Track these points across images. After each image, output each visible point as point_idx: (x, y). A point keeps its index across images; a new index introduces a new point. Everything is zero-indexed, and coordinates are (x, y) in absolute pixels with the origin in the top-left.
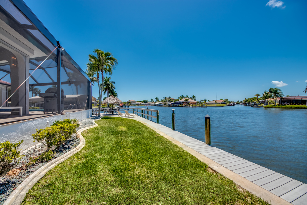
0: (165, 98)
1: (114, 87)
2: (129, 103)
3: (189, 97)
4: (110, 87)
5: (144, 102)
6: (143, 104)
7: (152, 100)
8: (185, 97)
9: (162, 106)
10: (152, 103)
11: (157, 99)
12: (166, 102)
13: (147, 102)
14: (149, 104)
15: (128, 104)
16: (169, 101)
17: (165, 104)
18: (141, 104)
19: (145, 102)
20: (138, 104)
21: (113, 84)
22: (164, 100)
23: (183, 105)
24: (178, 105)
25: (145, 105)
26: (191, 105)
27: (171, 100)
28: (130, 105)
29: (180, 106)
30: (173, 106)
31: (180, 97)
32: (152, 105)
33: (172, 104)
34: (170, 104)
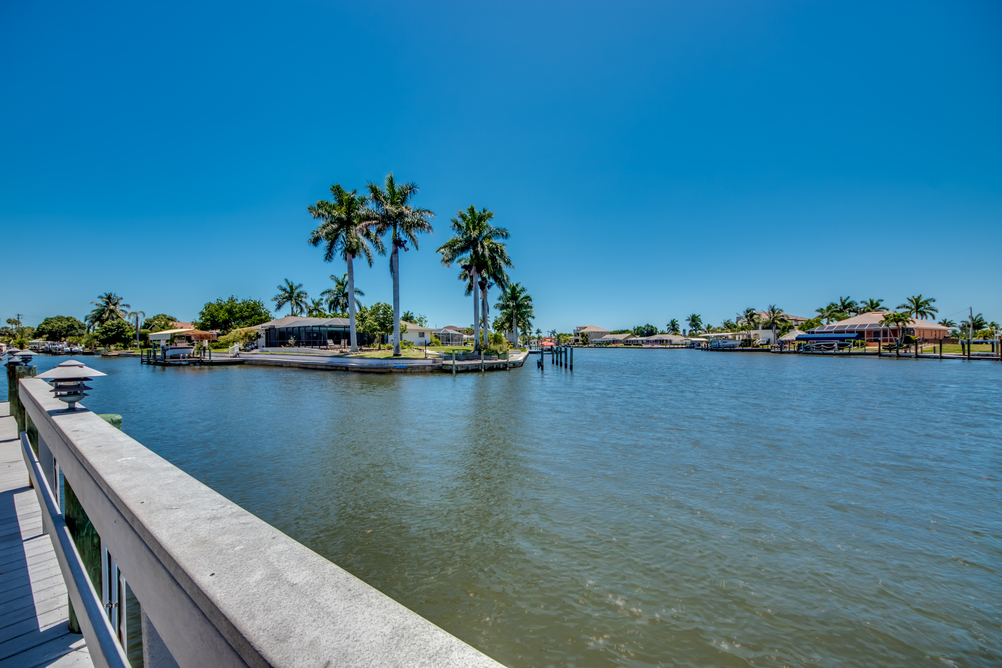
0: (750, 315)
1: (502, 255)
2: (580, 338)
3: (882, 305)
4: (487, 253)
5: (640, 332)
6: (636, 343)
7: (674, 327)
8: (863, 305)
9: (731, 349)
10: (676, 339)
11: (694, 321)
12: (753, 332)
13: (651, 332)
14: (661, 342)
15: (577, 341)
16: (768, 326)
17: (748, 342)
18: (627, 343)
19: (642, 335)
20: (614, 342)
21: (498, 241)
22: (744, 322)
23: (873, 348)
24: (841, 346)
25: (644, 346)
26: (927, 348)
27: (782, 320)
28: (585, 344)
29: (854, 350)
30: (807, 349)
31: (829, 308)
32: (675, 346)
33: (797, 339)
34: (783, 342)
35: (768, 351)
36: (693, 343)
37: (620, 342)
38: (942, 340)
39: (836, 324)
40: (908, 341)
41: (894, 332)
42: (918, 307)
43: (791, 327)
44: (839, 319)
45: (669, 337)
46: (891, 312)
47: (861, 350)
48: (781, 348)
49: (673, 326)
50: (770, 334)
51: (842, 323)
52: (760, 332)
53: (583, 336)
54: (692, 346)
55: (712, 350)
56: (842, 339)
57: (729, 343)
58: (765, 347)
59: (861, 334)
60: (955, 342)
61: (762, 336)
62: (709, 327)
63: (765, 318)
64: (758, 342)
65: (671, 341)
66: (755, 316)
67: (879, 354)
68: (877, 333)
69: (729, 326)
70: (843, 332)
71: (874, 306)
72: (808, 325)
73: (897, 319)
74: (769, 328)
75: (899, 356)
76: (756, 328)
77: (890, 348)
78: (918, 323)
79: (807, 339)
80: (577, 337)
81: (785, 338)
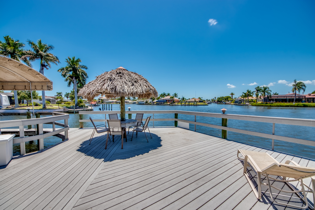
2: (101, 101)
3: (170, 94)
6: (119, 102)
8: (167, 94)
9: (143, 104)
10: (130, 101)
11: (134, 97)
12: (148, 100)
14: (126, 102)
15: (100, 102)
17: (147, 102)
18: (116, 102)
20: (113, 102)
23: (169, 103)
24: (164, 103)
26: (176, 103)
28: (102, 103)
29: (166, 104)
30: (158, 104)
31: (161, 95)
32: (130, 103)
33: (156, 102)
34: (154, 102)
35: (151, 104)
36: (134, 102)
37: (114, 102)
38: (179, 102)
39: (163, 98)
40: (174, 102)
41: (172, 100)
42: (175, 95)
43: (155, 99)
44: (163, 97)
46: (171, 96)
47: (167, 104)
48: (153, 104)
49: (129, 98)
51: (164, 98)
53: (102, 100)
54: (134, 103)
55: (139, 104)
56: (164, 102)
57: (143, 102)
59: (167, 100)
60: (180, 102)
64: (149, 102)
67: (169, 105)
68: (169, 100)
70: (164, 100)
71: (169, 95)
72: (158, 98)
73: (172, 98)
75: (172, 105)
77: (171, 103)
78: (175, 99)
79: (158, 102)
80: (99, 101)
81: (154, 101)
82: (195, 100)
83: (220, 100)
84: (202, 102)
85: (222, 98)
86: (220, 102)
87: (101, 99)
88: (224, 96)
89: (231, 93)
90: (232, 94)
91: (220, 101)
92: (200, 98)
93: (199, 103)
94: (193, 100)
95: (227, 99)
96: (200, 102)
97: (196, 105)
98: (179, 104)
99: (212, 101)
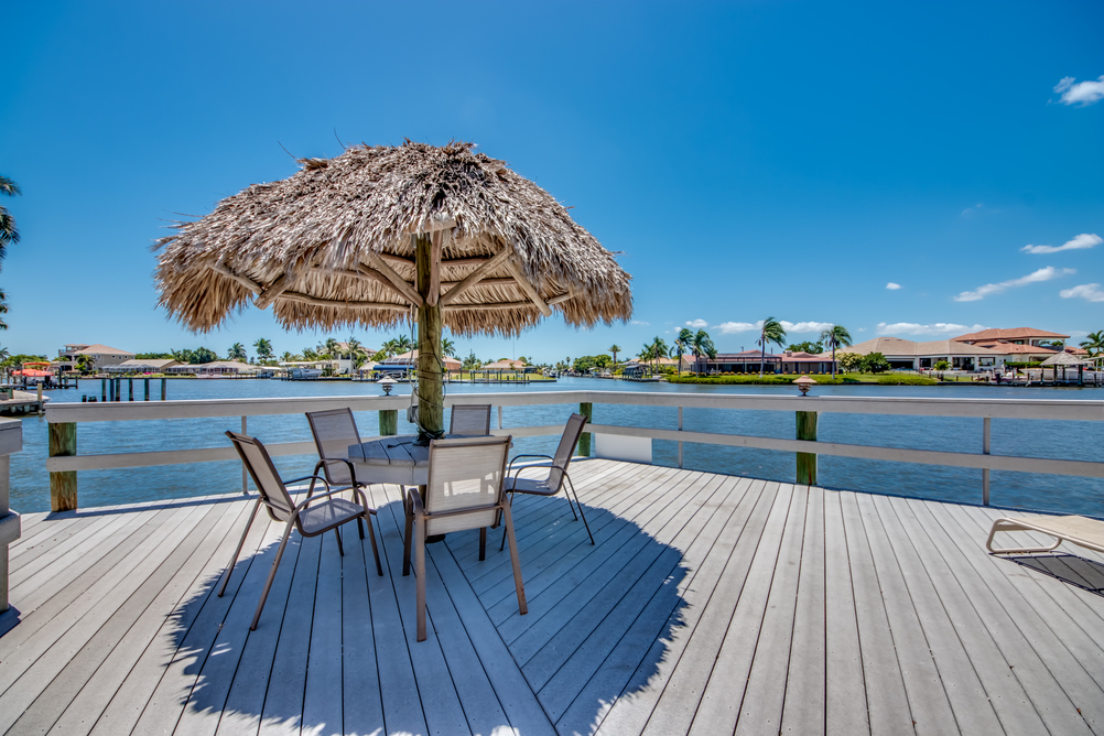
0: (331, 345)
2: (74, 363)
5: (188, 357)
6: (186, 372)
7: (238, 353)
9: (311, 379)
10: (243, 367)
11: (263, 347)
12: (333, 362)
13: (206, 357)
14: (224, 370)
15: (69, 368)
17: (328, 371)
18: (169, 372)
19: (193, 360)
20: (146, 370)
22: (324, 351)
25: (198, 376)
27: (360, 352)
28: (86, 373)
29: (412, 378)
30: (381, 377)
31: (391, 343)
32: (243, 376)
33: (375, 369)
34: (363, 371)
35: (347, 379)
36: (265, 372)
37: (157, 370)
38: (458, 371)
39: (396, 356)
43: (365, 358)
44: (399, 353)
45: (234, 364)
48: (362, 376)
49: (237, 351)
50: (348, 364)
52: (339, 361)
53: (81, 360)
54: (265, 376)
55: (292, 380)
57: (312, 372)
58: (346, 376)
60: (467, 372)
61: (341, 366)
62: (287, 355)
63: (345, 348)
64: (338, 371)
65: (236, 370)
66: (336, 347)
69: (309, 355)
70: (404, 364)
72: (379, 357)
74: (348, 358)
76: (336, 358)
78: (448, 358)
79: (381, 369)
80: (67, 363)
81: (365, 367)
82: (511, 364)
83: (582, 366)
84: (534, 371)
85: (588, 359)
86: (582, 372)
87: (78, 353)
88: (594, 354)
89: (611, 346)
90: (615, 349)
91: (581, 370)
92: (523, 359)
93: (532, 376)
94: (506, 366)
95: (601, 363)
96: (527, 371)
97: (524, 382)
98: (466, 377)
99: (559, 369)
